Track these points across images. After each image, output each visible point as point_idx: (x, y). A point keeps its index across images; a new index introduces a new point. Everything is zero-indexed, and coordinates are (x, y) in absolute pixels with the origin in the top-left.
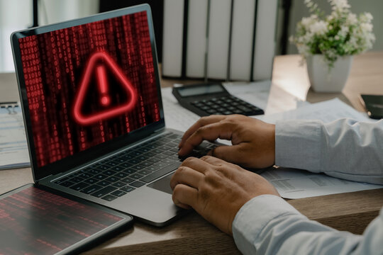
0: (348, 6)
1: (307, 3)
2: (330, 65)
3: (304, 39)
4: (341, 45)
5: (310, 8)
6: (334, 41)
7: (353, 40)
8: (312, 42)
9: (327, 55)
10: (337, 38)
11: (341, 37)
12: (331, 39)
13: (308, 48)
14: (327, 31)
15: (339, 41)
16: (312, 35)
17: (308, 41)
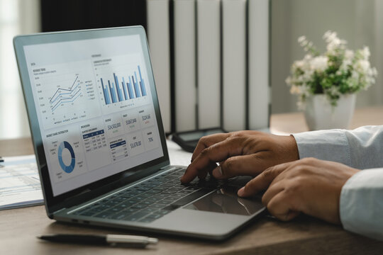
0: (344, 42)
1: (301, 43)
2: (334, 104)
3: (304, 79)
4: (344, 81)
5: (304, 47)
6: (336, 77)
7: (355, 75)
8: (312, 80)
9: (329, 93)
10: (339, 73)
11: (343, 71)
12: (332, 76)
13: (309, 87)
14: (327, 68)
15: (341, 77)
16: (312, 72)
17: (307, 80)
